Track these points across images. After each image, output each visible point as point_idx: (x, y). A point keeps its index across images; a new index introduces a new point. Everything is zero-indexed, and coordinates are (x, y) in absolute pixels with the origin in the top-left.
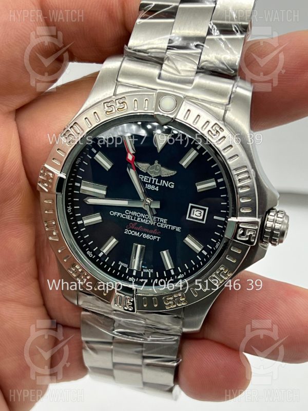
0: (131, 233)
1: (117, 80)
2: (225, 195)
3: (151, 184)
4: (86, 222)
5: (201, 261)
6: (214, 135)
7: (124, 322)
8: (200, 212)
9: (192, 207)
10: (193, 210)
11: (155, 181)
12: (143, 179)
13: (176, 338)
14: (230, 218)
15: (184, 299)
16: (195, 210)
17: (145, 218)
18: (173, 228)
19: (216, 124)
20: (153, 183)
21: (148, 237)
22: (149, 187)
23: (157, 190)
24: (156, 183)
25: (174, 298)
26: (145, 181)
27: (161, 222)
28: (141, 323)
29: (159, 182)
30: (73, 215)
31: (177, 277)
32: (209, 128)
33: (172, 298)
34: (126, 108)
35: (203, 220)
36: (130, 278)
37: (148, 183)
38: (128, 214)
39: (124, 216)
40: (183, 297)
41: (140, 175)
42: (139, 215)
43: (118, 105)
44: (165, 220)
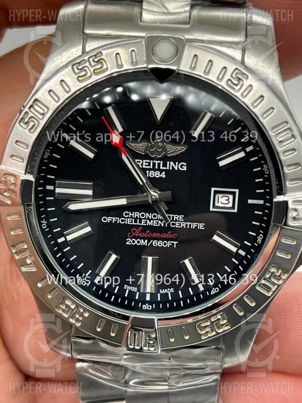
0: (136, 242)
1: (83, 32)
2: (260, 169)
3: (154, 169)
4: (69, 238)
5: (238, 265)
6: (236, 85)
7: (141, 368)
8: (227, 198)
9: (216, 192)
10: (217, 196)
11: (159, 164)
12: (142, 165)
13: (215, 377)
14: (275, 197)
15: (225, 321)
16: (220, 196)
17: (152, 219)
18: (194, 225)
19: (236, 69)
20: (156, 167)
21: (160, 244)
22: (152, 174)
23: (164, 176)
24: (161, 168)
25: (212, 323)
26: (144, 167)
27: (176, 221)
28: (165, 365)
29: (165, 165)
30: (50, 232)
31: (210, 293)
32: (228, 76)
33: (209, 323)
34: (105, 67)
35: (233, 207)
36: (144, 306)
37: (150, 170)
38: (128, 218)
39: (122, 221)
40: (224, 319)
41: (136, 160)
42: (143, 215)
43: (93, 64)
44: (181, 217)
